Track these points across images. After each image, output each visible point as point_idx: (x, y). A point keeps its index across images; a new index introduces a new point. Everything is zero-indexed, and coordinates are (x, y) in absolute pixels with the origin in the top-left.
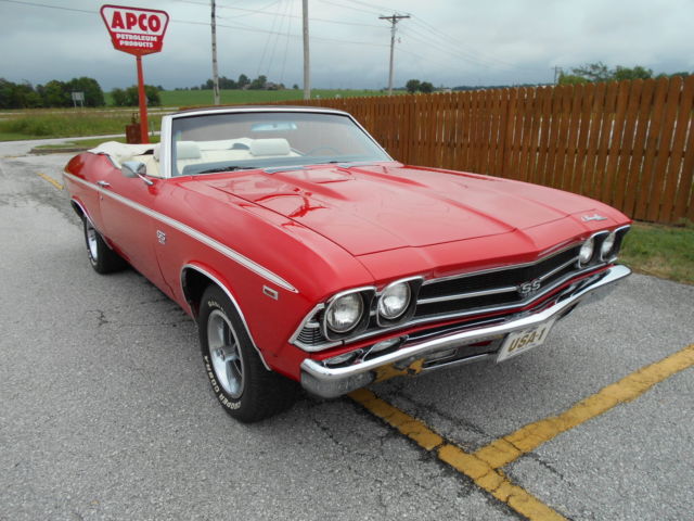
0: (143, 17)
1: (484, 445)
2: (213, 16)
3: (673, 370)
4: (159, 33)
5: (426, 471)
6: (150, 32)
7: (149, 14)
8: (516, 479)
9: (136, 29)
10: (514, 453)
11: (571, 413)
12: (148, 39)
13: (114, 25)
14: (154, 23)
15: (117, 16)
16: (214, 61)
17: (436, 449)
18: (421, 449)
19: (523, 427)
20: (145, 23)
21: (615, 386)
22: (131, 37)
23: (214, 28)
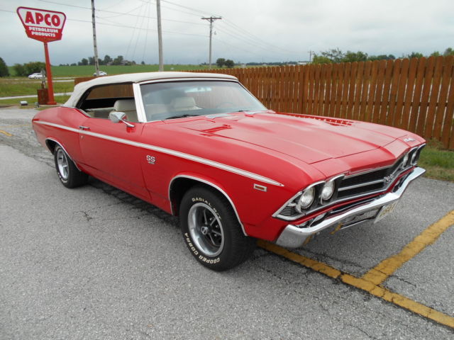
0: (48, 16)
1: (365, 273)
2: (93, 16)
3: (447, 226)
4: (60, 27)
5: (340, 289)
6: (53, 26)
7: (52, 14)
8: (391, 289)
9: (43, 24)
10: (383, 276)
11: (404, 253)
12: (52, 31)
13: (27, 21)
14: (56, 21)
15: (29, 15)
16: (95, 46)
17: (339, 277)
18: (331, 278)
19: (381, 262)
20: (50, 20)
21: (420, 237)
22: (40, 29)
23: (94, 24)
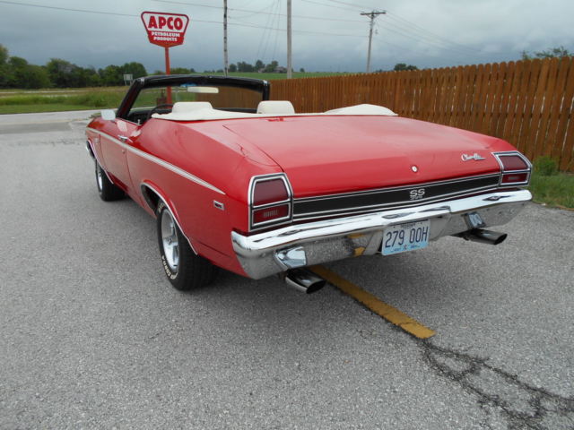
0: (170, 19)
2: (225, 16)
4: (182, 31)
6: (175, 30)
7: (175, 17)
9: (165, 28)
12: (173, 35)
13: (150, 26)
14: (178, 24)
15: (152, 19)
16: (225, 50)
20: (172, 23)
22: (162, 34)
23: (225, 25)
